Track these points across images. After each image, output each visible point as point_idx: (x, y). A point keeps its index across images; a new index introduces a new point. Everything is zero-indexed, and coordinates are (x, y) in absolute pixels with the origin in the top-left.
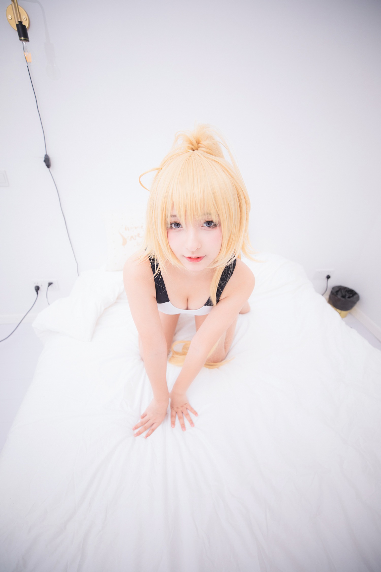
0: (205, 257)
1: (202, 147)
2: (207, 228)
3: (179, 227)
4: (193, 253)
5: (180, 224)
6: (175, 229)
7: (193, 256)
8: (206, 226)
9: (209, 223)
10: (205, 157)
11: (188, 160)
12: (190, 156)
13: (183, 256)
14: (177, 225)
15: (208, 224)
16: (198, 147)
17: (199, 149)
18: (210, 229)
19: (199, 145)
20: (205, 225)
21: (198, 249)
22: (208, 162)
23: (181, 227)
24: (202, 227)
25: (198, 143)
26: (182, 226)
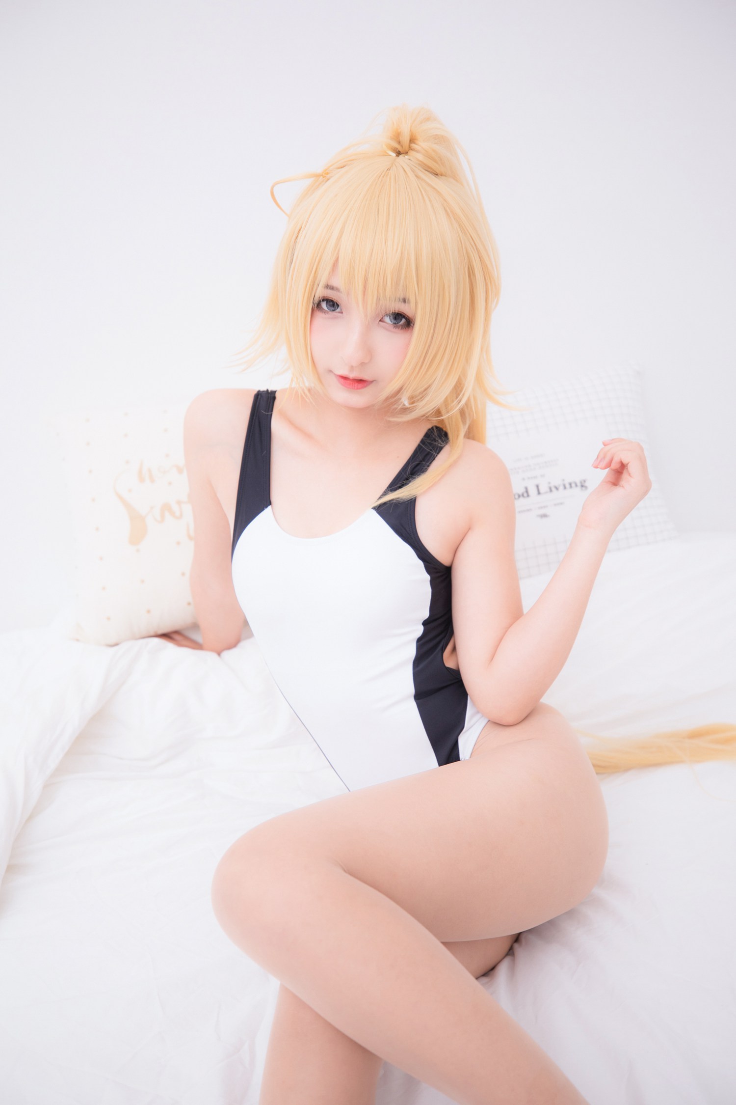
0: (374, 382)
1: (417, 152)
2: (391, 328)
3: (334, 310)
4: (352, 368)
5: (338, 305)
6: (325, 312)
7: (352, 375)
8: (389, 322)
9: (398, 316)
10: (417, 177)
11: (383, 177)
12: (388, 169)
13: (331, 371)
14: (333, 305)
15: (395, 318)
16: (410, 148)
17: (411, 153)
18: (394, 330)
19: (413, 145)
20: (387, 320)
21: (363, 364)
22: (419, 188)
23: (338, 310)
24: (381, 323)
25: (412, 140)
26: (341, 309)
